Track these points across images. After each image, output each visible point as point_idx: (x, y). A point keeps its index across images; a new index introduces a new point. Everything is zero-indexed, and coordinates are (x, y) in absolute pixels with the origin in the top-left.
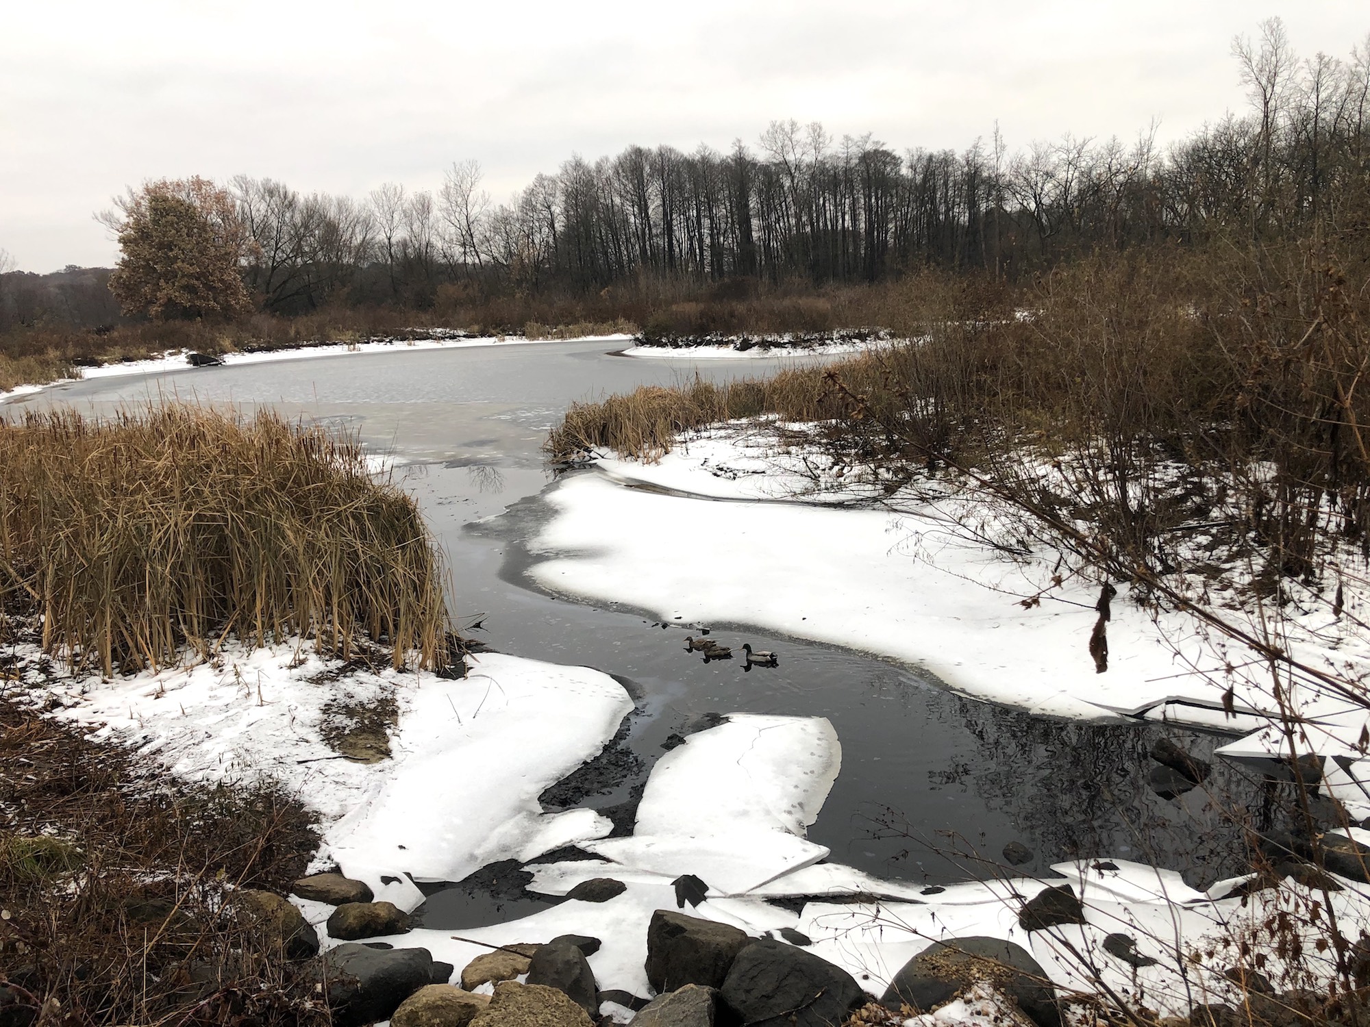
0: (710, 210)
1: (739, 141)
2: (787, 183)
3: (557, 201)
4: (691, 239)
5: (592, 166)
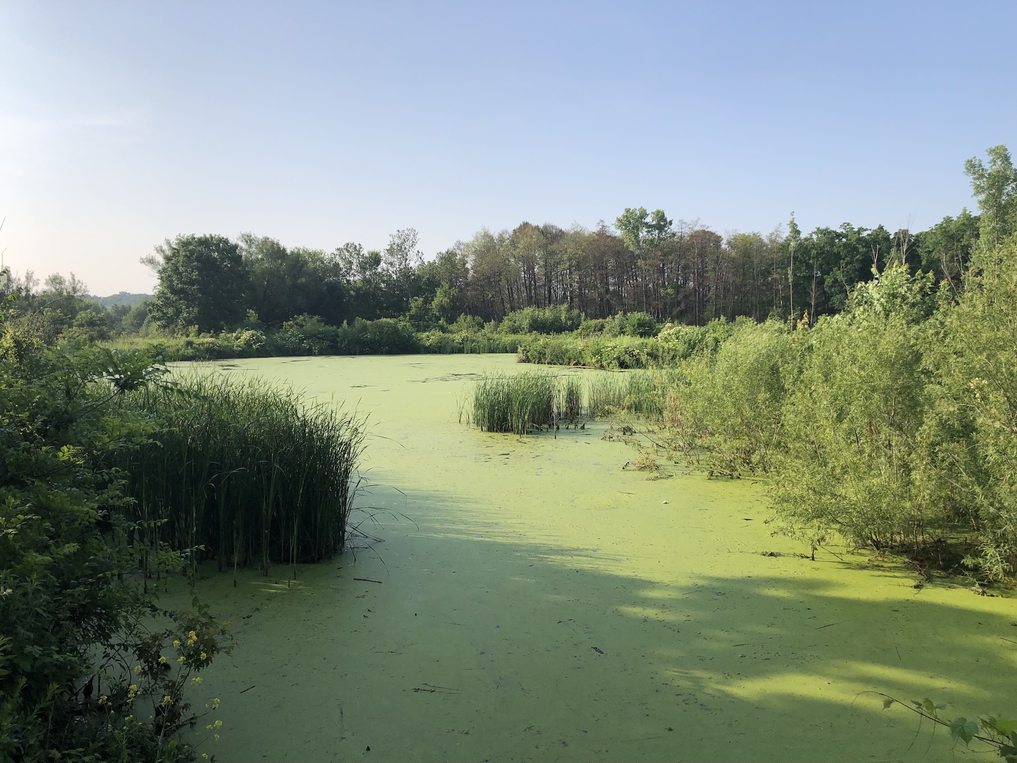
1: (602, 221)
3: (468, 260)
4: (565, 290)
5: (496, 236)
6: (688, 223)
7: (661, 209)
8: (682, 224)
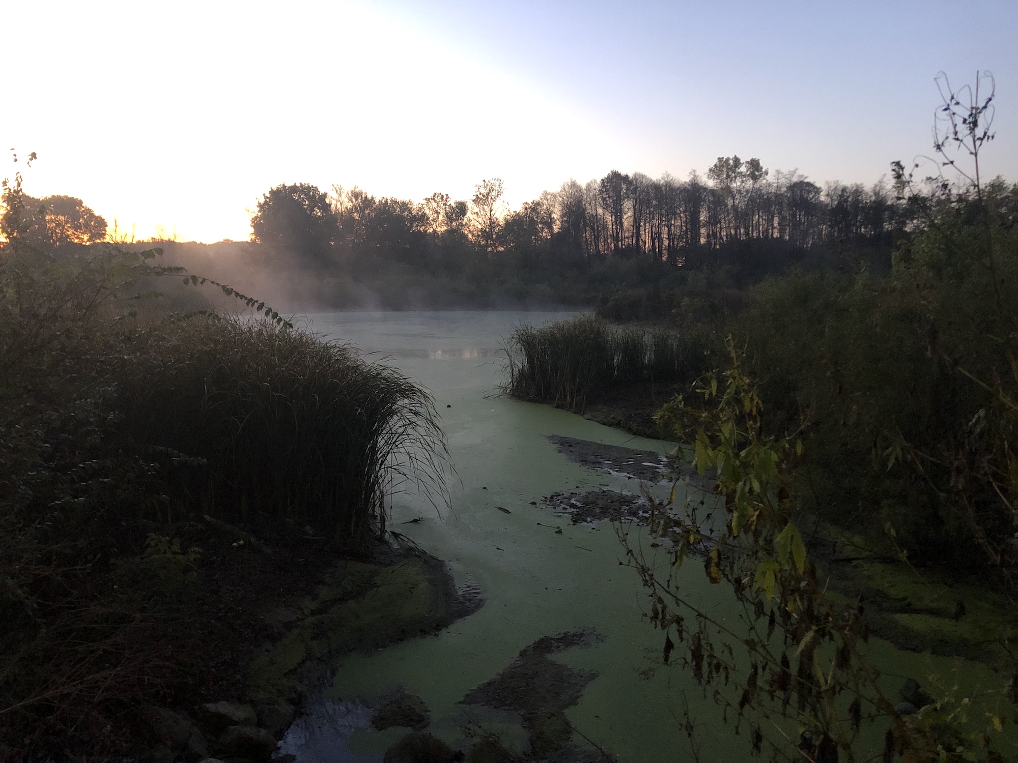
0: (669, 221)
1: (694, 171)
2: (730, 202)
3: (556, 210)
4: (653, 240)
5: (584, 186)
6: (785, 173)
7: (756, 157)
8: (778, 174)
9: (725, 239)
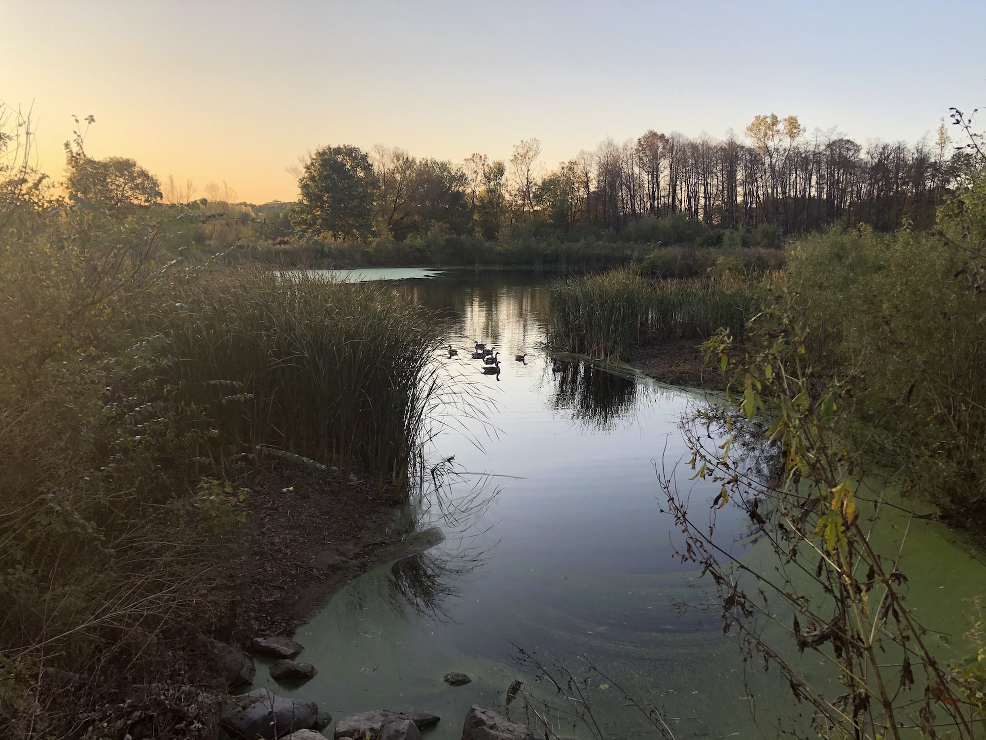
0: (705, 179)
3: (592, 170)
4: (689, 198)
7: (793, 115)
9: (761, 197)
